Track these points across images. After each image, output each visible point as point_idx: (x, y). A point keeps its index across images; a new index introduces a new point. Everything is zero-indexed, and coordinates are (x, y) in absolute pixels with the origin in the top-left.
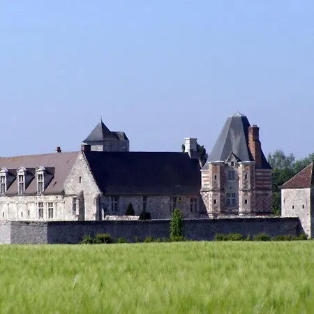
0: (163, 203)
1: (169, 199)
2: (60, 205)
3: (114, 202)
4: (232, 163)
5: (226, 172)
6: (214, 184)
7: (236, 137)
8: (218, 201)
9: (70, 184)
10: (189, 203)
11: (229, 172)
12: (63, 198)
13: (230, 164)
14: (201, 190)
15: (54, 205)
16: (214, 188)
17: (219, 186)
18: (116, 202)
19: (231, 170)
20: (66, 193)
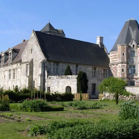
0: (88, 71)
1: (92, 68)
2: (19, 70)
3: (56, 67)
4: (134, 46)
5: (129, 51)
6: (123, 59)
7: (133, 31)
8: (125, 70)
9: (25, 55)
10: (103, 72)
11: (131, 51)
12: (21, 65)
13: (132, 46)
14: (110, 64)
15: (16, 70)
16: (123, 61)
17: (126, 60)
18: (57, 67)
19: (132, 50)
20: (23, 61)
